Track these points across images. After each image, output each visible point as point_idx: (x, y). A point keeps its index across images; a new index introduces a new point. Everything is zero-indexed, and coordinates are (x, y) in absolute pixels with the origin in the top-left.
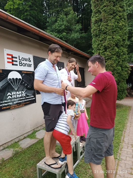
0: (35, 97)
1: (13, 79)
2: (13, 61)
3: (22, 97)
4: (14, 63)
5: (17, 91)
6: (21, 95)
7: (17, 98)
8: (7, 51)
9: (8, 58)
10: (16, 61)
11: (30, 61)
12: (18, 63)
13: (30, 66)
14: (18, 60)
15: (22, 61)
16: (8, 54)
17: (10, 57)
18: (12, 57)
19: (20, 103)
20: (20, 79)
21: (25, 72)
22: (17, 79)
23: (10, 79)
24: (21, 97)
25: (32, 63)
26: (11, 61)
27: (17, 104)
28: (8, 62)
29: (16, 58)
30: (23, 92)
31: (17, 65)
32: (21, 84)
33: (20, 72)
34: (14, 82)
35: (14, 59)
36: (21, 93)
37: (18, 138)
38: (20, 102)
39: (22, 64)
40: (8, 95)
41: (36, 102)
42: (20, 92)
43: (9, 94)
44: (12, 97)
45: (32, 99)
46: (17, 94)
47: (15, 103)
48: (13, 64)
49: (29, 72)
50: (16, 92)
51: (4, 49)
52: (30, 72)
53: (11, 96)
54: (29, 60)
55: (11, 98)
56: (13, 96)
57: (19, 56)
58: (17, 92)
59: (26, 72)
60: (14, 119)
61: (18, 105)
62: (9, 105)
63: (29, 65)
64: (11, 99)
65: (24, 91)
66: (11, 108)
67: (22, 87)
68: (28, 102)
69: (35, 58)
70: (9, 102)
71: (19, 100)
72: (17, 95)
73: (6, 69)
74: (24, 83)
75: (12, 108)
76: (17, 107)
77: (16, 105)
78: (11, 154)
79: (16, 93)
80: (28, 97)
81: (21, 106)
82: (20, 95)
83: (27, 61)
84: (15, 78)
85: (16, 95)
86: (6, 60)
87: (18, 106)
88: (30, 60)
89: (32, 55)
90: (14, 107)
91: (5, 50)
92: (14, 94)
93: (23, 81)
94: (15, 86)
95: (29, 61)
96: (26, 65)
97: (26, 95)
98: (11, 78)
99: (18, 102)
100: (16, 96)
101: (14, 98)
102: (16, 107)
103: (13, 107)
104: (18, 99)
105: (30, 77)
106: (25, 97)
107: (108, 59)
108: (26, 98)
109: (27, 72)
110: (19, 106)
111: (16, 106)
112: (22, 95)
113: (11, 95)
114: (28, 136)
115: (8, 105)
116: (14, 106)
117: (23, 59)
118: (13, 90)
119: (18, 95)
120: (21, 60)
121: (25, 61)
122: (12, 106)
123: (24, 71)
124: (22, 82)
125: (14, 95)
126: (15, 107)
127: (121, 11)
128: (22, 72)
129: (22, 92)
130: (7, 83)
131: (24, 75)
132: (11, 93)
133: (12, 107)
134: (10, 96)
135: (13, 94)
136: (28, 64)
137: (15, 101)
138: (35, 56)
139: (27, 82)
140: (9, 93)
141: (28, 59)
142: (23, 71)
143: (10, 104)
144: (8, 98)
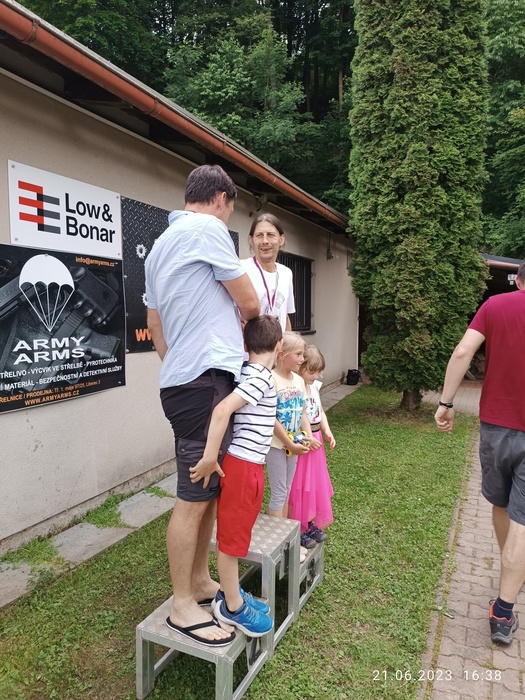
0: (121, 362)
1: (40, 285)
2: (41, 212)
3: (70, 360)
4: (48, 221)
5: (54, 334)
6: (66, 353)
7: (51, 364)
8: (20, 172)
9: (23, 201)
10: (56, 216)
11: (110, 219)
12: (61, 223)
13: (107, 236)
14: (60, 209)
15: (76, 216)
16: (23, 185)
17: (33, 196)
18: (41, 197)
19: (64, 384)
20: (66, 287)
21: (88, 261)
22: (54, 286)
23: (27, 286)
24: (67, 361)
25: (116, 225)
26: (33, 211)
27: (52, 385)
28: (24, 217)
29: (56, 201)
30: (78, 342)
31: (56, 230)
32: (71, 307)
33: (67, 259)
34: (43, 298)
35: (47, 206)
36: (67, 345)
37: (50, 522)
38: (62, 378)
39: (78, 227)
40: (16, 350)
41: (124, 384)
42: (66, 340)
43: (22, 344)
44: (32, 357)
45: (110, 370)
46: (54, 346)
47: (42, 381)
48: (42, 227)
49: (102, 263)
50: (50, 341)
51: (10, 163)
52: (107, 264)
53: (30, 354)
54: (106, 212)
55: (30, 361)
56: (36, 354)
57: (67, 195)
58: (54, 341)
59: (92, 262)
60: (37, 447)
61: (56, 389)
62: (22, 389)
63: (104, 232)
64: (28, 366)
65: (82, 338)
66: (27, 403)
67: (73, 321)
68: (95, 383)
69: (127, 205)
70: (20, 379)
71: (58, 373)
72: (54, 349)
73: (14, 243)
74: (80, 303)
75: (33, 402)
76: (52, 398)
77: (47, 392)
78: (25, 584)
79: (49, 344)
80: (94, 363)
81: (66, 395)
82: (65, 351)
83: (97, 217)
84: (47, 284)
85: (50, 351)
86: (17, 208)
87: (54, 394)
88: (109, 213)
89: (119, 195)
90: (38, 400)
91: (13, 166)
92: (43, 345)
93: (76, 297)
94: (46, 314)
95: (106, 217)
96: (95, 231)
97: (88, 352)
98: (34, 284)
99: (53, 379)
100: (47, 354)
101: (42, 363)
102: (48, 398)
103: (37, 397)
104: (56, 368)
105: (106, 282)
106: (82, 359)
107: (406, 231)
108: (88, 363)
109: (96, 262)
110: (57, 394)
111: (45, 396)
112: (74, 351)
113: (29, 349)
114: (87, 515)
115: (16, 391)
116: (41, 393)
117: (81, 207)
118: (37, 328)
119: (57, 352)
120: (73, 212)
121: (91, 216)
122: (31, 395)
123: (85, 256)
124: (73, 301)
125: (43, 349)
126: (41, 397)
127: (469, 49)
128: (77, 260)
129: (73, 338)
130: (16, 302)
131: (82, 271)
132: (31, 344)
133: (29, 398)
134: (24, 355)
135: (36, 348)
136: (102, 230)
137: (42, 376)
138: (127, 199)
139: (92, 302)
140: (23, 342)
141: (102, 210)
142: (79, 256)
143: (23, 384)
144: (16, 363)
